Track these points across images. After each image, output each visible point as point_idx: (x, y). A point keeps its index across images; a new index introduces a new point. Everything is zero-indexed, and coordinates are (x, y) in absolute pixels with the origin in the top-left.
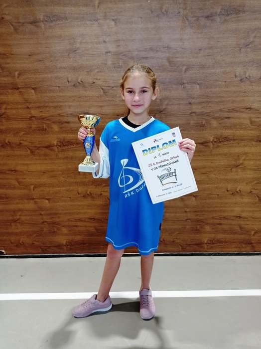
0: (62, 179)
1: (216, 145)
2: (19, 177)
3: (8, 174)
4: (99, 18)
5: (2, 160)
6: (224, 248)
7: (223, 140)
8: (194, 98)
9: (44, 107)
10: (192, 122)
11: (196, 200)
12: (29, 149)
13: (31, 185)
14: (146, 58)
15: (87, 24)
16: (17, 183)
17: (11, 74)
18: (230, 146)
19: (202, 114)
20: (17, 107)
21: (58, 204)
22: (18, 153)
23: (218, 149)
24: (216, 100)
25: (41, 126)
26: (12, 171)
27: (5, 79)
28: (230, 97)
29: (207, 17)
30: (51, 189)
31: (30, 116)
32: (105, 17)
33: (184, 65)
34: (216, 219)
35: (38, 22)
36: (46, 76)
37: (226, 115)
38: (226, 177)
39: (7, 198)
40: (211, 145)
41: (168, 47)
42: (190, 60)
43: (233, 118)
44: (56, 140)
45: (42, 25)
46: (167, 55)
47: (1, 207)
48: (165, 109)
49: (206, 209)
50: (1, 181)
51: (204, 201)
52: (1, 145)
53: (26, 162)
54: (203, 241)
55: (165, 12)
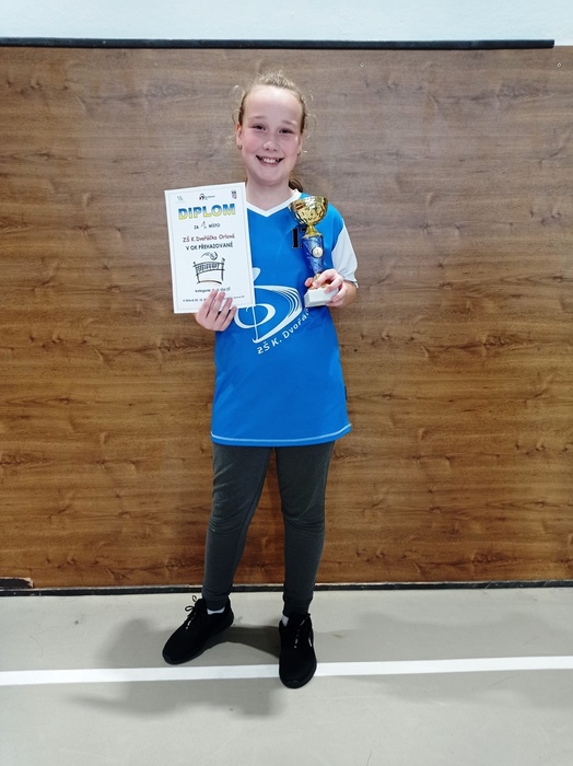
0: (168, 419)
1: (493, 350)
2: (75, 413)
3: (52, 406)
5: (41, 377)
6: (511, 570)
7: (508, 341)
8: (448, 255)
9: (141, 267)
10: (445, 303)
11: (452, 465)
12: (102, 354)
13: (101, 431)
14: (354, 174)
16: (70, 428)
17: (72, 197)
18: (522, 354)
19: (465, 287)
20: (81, 265)
21: (156, 473)
22: (76, 361)
23: (497, 360)
24: (493, 260)
25: (130, 306)
26: (62, 400)
27: (59, 207)
28: (520, 254)
29: (475, 99)
30: (143, 441)
31: (109, 284)
33: (428, 190)
34: (494, 507)
35: (136, 97)
36: (148, 204)
37: (512, 289)
38: (514, 419)
39: (46, 460)
40: (483, 350)
41: (397, 154)
42: (442, 180)
43: (527, 296)
44: (161, 336)
45: (144, 102)
46: (395, 169)
47: (31, 480)
48: (388, 277)
49: (474, 486)
50: (35, 422)
51: (469, 469)
52: (41, 344)
53: (93, 382)
54: (466, 557)
55: (393, 87)
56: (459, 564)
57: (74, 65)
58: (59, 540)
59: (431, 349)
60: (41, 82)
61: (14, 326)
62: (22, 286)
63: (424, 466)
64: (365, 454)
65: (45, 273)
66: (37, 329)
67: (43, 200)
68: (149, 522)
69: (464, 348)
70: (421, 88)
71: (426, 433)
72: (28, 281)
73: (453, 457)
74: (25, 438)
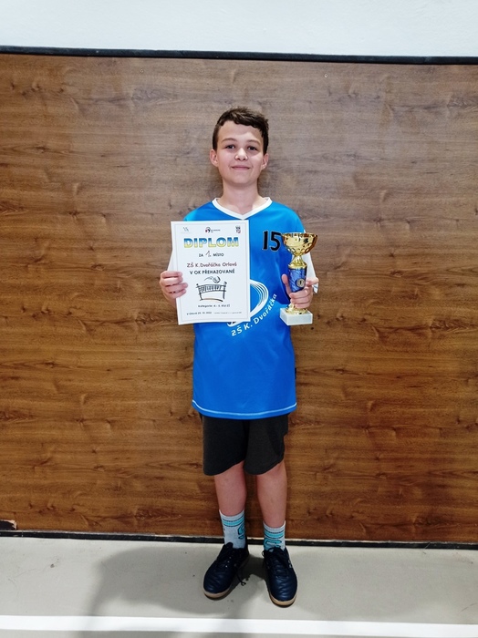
0: (142, 384)
1: (438, 333)
2: (59, 376)
3: (39, 369)
4: (235, 98)
5: (30, 343)
6: (448, 533)
7: (452, 325)
8: (399, 246)
9: (121, 248)
10: (395, 289)
11: (398, 436)
12: (85, 324)
13: (82, 392)
14: (316, 172)
15: (212, 108)
16: (54, 389)
17: (64, 186)
18: (465, 337)
19: (414, 276)
20: (70, 246)
21: (129, 432)
22: (61, 330)
23: (442, 342)
24: (441, 252)
25: (111, 283)
26: (48, 364)
27: (52, 194)
28: (465, 247)
29: (428, 108)
30: (119, 402)
31: (93, 263)
32: (246, 98)
33: (382, 188)
34: (435, 475)
35: (124, 99)
36: (130, 193)
37: (458, 279)
38: (456, 396)
39: (31, 416)
40: (429, 332)
41: (355, 156)
42: (395, 179)
43: (470, 285)
44: (138, 311)
45: (131, 104)
46: (353, 169)
47: (18, 434)
48: (344, 264)
49: (417, 455)
50: (23, 383)
51: (414, 439)
52: (31, 314)
53: (76, 349)
54: (408, 519)
55: (353, 96)
56: (402, 525)
57: (70, 71)
58: (40, 488)
59: (382, 330)
60: (41, 85)
61: (9, 297)
62: (17, 262)
63: (372, 435)
64: (318, 423)
65: (37, 252)
66: (28, 300)
67: (38, 187)
68: (121, 475)
69: (412, 330)
70: (378, 97)
71: (374, 405)
72: (22, 258)
73: (399, 429)
74: (14, 397)
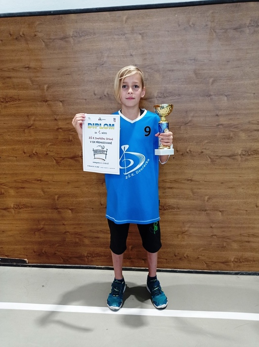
0: (85, 190)
1: (244, 158)
2: (44, 186)
3: (34, 183)
4: (126, 32)
5: (29, 170)
6: (252, 267)
7: (252, 153)
8: (221, 110)
9: (71, 118)
10: (219, 134)
11: (222, 215)
12: (55, 159)
13: (56, 194)
14: (173, 70)
15: (115, 39)
16: (42, 193)
17: (40, 87)
19: (230, 126)
20: (45, 119)
21: (80, 214)
22: (44, 163)
23: (246, 163)
24: (244, 112)
25: (67, 137)
26: (38, 180)
27: (34, 91)
30: (74, 199)
31: (57, 127)
32: (133, 31)
33: (211, 77)
34: (244, 236)
35: (68, 38)
36: (74, 89)
37: (255, 127)
38: (255, 192)
39: (32, 207)
40: (239, 158)
41: (194, 60)
42: (218, 72)
45: (71, 40)
46: (194, 67)
47: (26, 216)
48: (190, 122)
49: (234, 225)
50: (27, 190)
51: (231, 217)
52: (28, 155)
53: (51, 172)
54: (229, 259)
55: (192, 25)
56: (226, 262)
57: (39, 24)
58: (39, 243)
59: (212, 157)
60: (25, 33)
61: (17, 147)
62: (19, 128)
63: (208, 214)
64: (178, 208)
65: (29, 122)
67: (27, 88)
68: (78, 236)
69: (229, 156)
70: (207, 25)
71: (209, 199)
72: (22, 126)
73: (223, 211)
74: (23, 197)
